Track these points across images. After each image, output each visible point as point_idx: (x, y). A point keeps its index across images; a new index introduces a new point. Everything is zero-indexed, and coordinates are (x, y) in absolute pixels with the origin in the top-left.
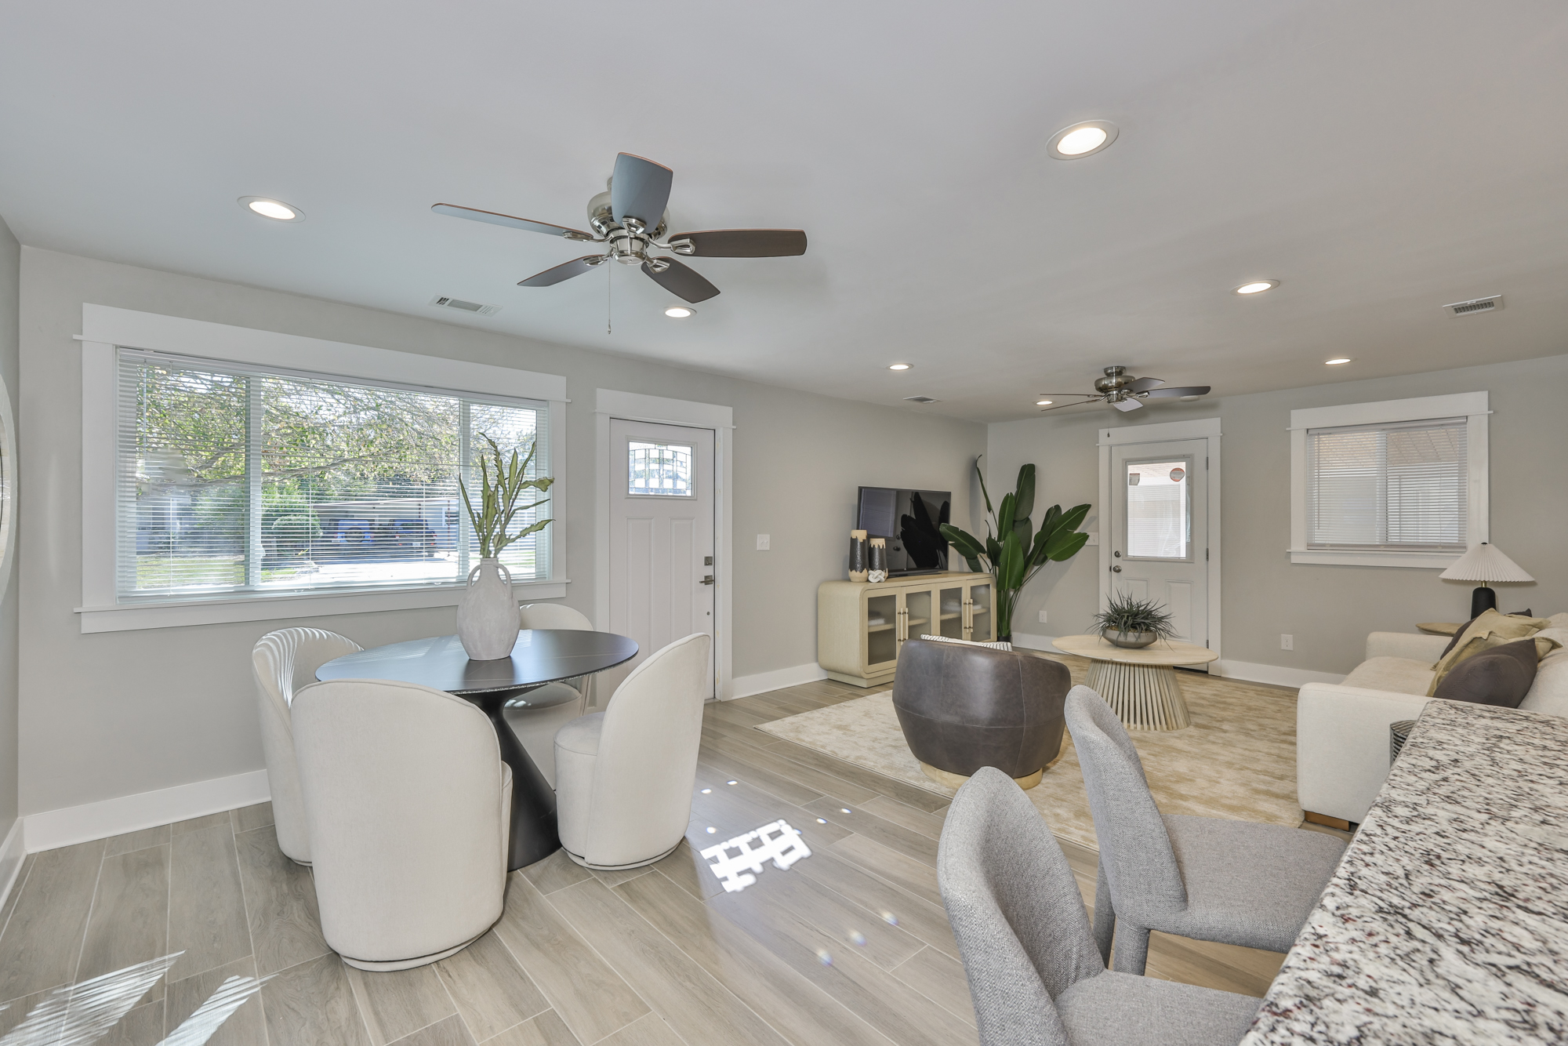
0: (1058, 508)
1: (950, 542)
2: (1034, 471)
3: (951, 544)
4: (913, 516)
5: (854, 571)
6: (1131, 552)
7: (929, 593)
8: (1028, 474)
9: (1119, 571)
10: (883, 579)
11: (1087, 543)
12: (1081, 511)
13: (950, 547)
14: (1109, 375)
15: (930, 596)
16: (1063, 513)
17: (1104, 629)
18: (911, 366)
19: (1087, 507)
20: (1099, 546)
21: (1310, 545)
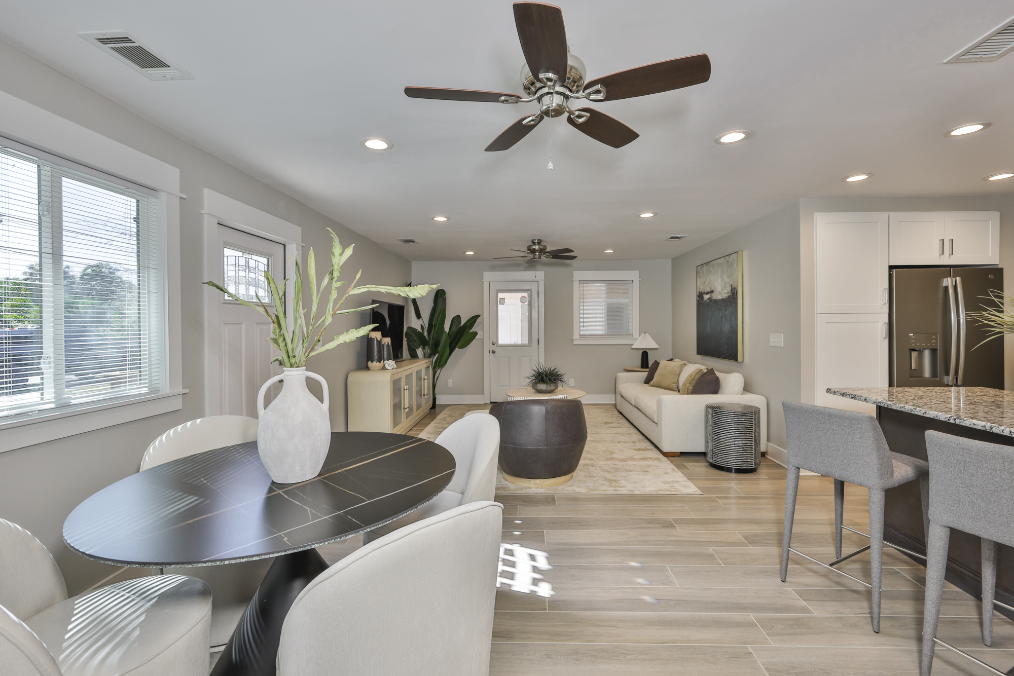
0: (458, 317)
2: (444, 294)
6: (500, 342)
8: (440, 297)
9: (495, 353)
11: (476, 337)
12: (474, 320)
14: (534, 244)
16: (463, 322)
17: (536, 383)
18: (449, 219)
19: (478, 316)
20: (483, 339)
21: (580, 335)
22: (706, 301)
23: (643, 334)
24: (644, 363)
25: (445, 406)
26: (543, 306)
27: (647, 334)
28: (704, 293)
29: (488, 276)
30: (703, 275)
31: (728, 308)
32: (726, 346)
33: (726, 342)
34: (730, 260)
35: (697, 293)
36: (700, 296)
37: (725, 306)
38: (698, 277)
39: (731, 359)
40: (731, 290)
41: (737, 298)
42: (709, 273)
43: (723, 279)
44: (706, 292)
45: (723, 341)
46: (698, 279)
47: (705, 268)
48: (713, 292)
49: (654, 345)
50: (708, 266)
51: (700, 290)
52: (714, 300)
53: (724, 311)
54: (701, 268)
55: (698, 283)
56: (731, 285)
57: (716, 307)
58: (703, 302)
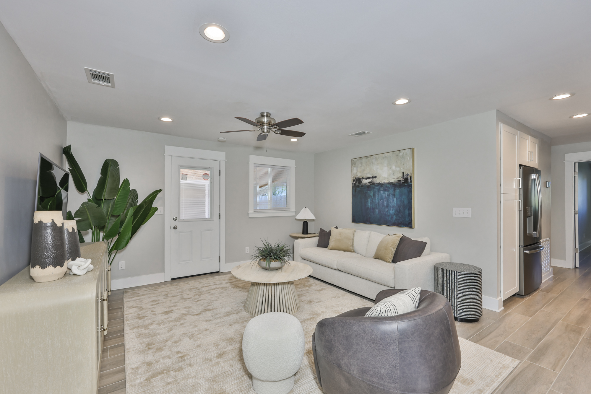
9: (176, 228)
11: (156, 213)
12: (155, 194)
14: (263, 116)
19: (160, 191)
21: (254, 210)
22: (366, 184)
23: (304, 208)
24: (305, 230)
26: (224, 183)
27: (307, 208)
28: (363, 178)
29: (169, 150)
30: (361, 165)
31: (397, 189)
32: (395, 217)
33: (395, 214)
34: (401, 154)
35: (353, 178)
36: (357, 181)
37: (393, 188)
38: (354, 166)
39: (402, 226)
40: (403, 176)
41: (411, 182)
42: (370, 164)
43: (391, 168)
44: (365, 178)
45: (390, 213)
46: (353, 168)
47: (364, 160)
48: (375, 177)
49: (312, 217)
50: (368, 159)
51: (357, 176)
52: (377, 183)
53: (391, 191)
54: (358, 160)
55: (355, 171)
56: (403, 173)
57: (380, 188)
58: (361, 185)
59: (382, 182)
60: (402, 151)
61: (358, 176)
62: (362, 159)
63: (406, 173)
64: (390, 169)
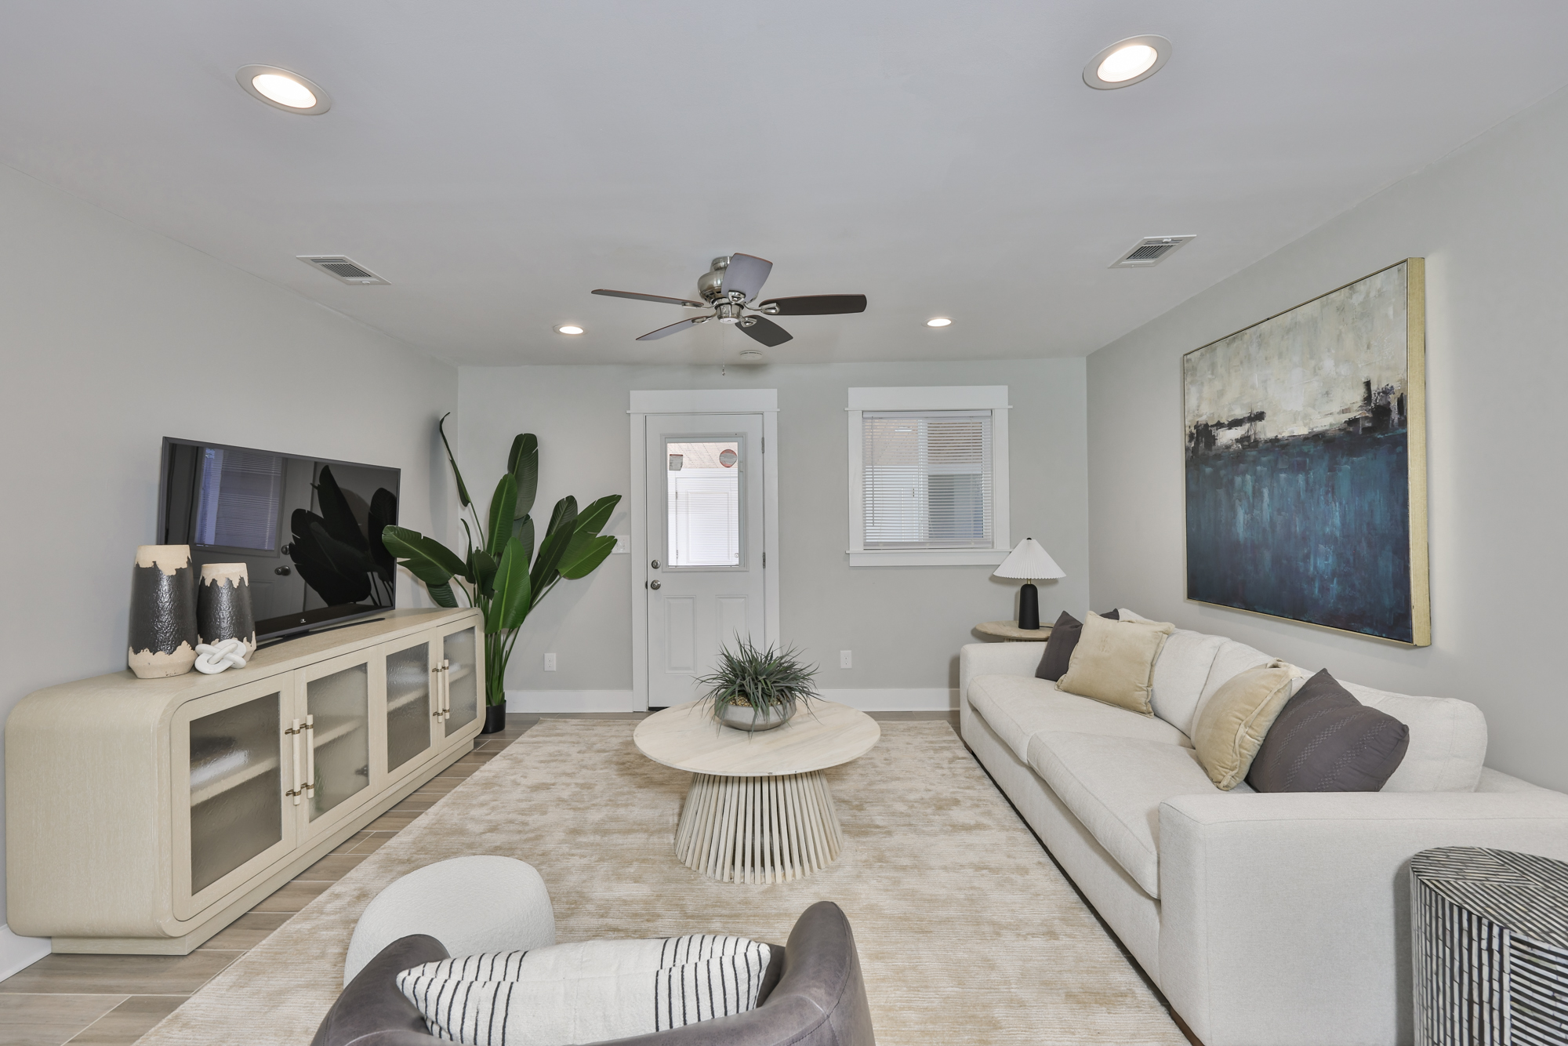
0: (571, 501)
1: (399, 560)
2: (536, 445)
3: (400, 563)
4: (319, 513)
5: (145, 654)
6: (674, 561)
7: (363, 668)
8: (525, 451)
9: (658, 587)
10: (242, 662)
11: (614, 550)
12: (606, 506)
13: (398, 566)
14: (717, 270)
15: (366, 672)
16: (580, 511)
17: (724, 698)
19: (614, 500)
20: (630, 554)
21: (866, 544)
22: (1228, 447)
23: (1025, 541)
24: (1028, 615)
25: (530, 721)
26: (776, 472)
27: (1033, 541)
28: (1219, 425)
29: (642, 400)
30: (1212, 374)
31: (1344, 460)
32: (1335, 587)
33: (1334, 574)
34: (1357, 299)
35: (1187, 429)
36: (1202, 436)
37: (1327, 457)
38: (1191, 383)
39: (1367, 630)
40: (1368, 399)
41: (1403, 423)
42: (1242, 363)
43: (1316, 371)
44: (1226, 423)
45: (1315, 567)
46: (1189, 389)
47: (1221, 350)
48: (1260, 416)
49: (1052, 571)
50: (1235, 345)
51: (1199, 419)
52: (1266, 442)
53: (1320, 471)
54: (1202, 355)
55: (1192, 402)
56: (1368, 384)
57: (1276, 462)
58: (1213, 453)
59: (1286, 434)
60: (1360, 287)
61: (1202, 420)
62: (1215, 349)
63: (1379, 382)
64: (1315, 373)
